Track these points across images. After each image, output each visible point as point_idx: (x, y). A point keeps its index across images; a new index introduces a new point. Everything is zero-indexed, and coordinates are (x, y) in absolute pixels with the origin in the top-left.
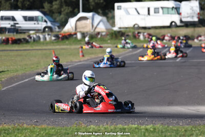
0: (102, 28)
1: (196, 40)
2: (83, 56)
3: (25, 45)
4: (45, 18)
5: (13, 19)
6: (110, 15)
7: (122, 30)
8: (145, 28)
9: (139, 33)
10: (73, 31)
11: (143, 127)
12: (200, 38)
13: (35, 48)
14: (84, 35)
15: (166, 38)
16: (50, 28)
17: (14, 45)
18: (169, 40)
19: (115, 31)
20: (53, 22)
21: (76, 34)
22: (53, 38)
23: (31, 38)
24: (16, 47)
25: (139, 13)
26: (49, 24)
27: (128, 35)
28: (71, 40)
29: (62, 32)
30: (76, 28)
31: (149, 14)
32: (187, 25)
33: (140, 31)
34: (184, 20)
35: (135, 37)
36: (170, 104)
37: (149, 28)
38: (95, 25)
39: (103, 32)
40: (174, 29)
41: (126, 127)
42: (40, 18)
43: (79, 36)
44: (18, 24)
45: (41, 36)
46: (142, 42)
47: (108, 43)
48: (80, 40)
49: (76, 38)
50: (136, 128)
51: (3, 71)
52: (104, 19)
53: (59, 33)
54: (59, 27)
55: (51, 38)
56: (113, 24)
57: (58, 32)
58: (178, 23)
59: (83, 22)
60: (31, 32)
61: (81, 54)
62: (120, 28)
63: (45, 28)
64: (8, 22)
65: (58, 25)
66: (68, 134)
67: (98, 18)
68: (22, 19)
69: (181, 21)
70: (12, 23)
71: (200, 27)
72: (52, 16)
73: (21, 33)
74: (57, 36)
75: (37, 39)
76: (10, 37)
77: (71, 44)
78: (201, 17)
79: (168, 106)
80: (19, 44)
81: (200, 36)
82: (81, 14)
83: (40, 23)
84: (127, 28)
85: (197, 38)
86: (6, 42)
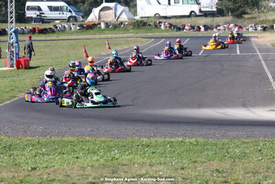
0: (124, 18)
1: (215, 30)
2: (110, 48)
3: (51, 35)
4: (69, 8)
5: (39, 9)
6: (132, 4)
7: (144, 19)
8: (165, 17)
9: (160, 23)
10: (97, 21)
11: (187, 140)
12: (218, 28)
13: (60, 38)
14: (107, 25)
15: (186, 27)
16: (75, 18)
17: (41, 35)
18: (189, 30)
19: (137, 21)
20: (78, 11)
21: (99, 24)
22: (78, 28)
23: (57, 27)
24: (43, 37)
25: (160, 4)
26: (74, 14)
27: (149, 25)
28: (95, 30)
29: (86, 21)
30: (100, 18)
31: (169, 4)
32: (206, 14)
33: (161, 20)
34: (203, 9)
35: (157, 26)
36: (200, 106)
37: (170, 18)
38: (118, 15)
39: (126, 22)
40: (193, 19)
41: (173, 140)
42: (65, 8)
43: (103, 26)
44: (43, 13)
45: (67, 26)
46: (163, 31)
47: (131, 33)
48: (104, 30)
49: (100, 27)
50: (182, 142)
51: (38, 67)
52: (127, 8)
53: (83, 23)
54: (83, 17)
55: (76, 28)
56: (135, 13)
57: (82, 21)
58: (198, 13)
59: (107, 12)
60: (57, 22)
61: (107, 46)
62: (142, 17)
63: (70, 17)
64: (34, 12)
65: (83, 15)
66: (125, 146)
67: (120, 8)
68: (48, 9)
69: (200, 11)
70: (38, 13)
71: (218, 17)
72: (75, 6)
73: (46, 22)
74: (81, 26)
75: (62, 29)
76: (36, 27)
77: (95, 34)
78: (219, 7)
79: (199, 108)
80: (45, 33)
81: (219, 26)
82: (104, 4)
83: (65, 13)
84: (148, 17)
85: (216, 27)
86: (33, 31)
